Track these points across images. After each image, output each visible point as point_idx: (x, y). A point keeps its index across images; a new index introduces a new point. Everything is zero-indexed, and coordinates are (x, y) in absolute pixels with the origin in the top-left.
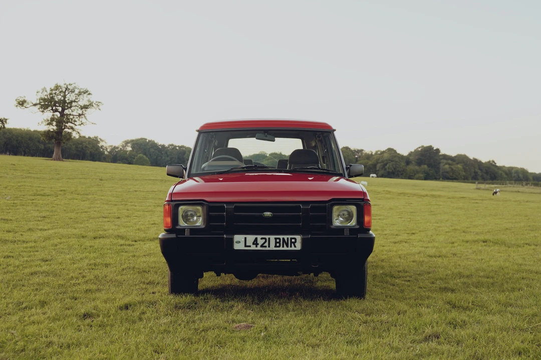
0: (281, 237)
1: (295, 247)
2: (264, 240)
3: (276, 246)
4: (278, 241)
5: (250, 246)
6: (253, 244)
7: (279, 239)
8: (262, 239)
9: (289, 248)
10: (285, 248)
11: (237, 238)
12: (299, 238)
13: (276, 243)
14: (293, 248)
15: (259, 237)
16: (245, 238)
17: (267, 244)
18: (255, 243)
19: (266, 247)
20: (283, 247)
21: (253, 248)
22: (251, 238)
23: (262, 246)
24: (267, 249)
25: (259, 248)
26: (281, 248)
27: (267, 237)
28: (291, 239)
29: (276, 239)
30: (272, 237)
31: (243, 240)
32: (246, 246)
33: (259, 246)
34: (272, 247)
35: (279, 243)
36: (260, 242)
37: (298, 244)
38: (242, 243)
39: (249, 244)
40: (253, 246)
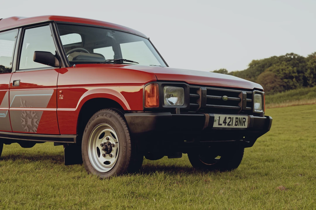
0: (239, 117)
1: (245, 126)
2: (230, 119)
3: (236, 125)
4: (237, 120)
5: (221, 125)
6: (224, 123)
8: (229, 118)
11: (216, 116)
12: (247, 117)
13: (236, 122)
14: (243, 127)
16: (219, 117)
17: (231, 123)
18: (225, 122)
19: (230, 125)
20: (239, 125)
21: (223, 126)
22: (223, 117)
23: (229, 125)
24: (231, 127)
25: (227, 126)
26: (237, 127)
27: (231, 116)
28: (243, 118)
30: (234, 116)
32: (219, 124)
33: (227, 124)
34: (234, 126)
35: (238, 122)
36: (228, 121)
37: (246, 123)
38: (217, 122)
39: (221, 122)
40: (223, 124)
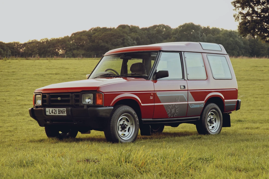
0: (60, 109)
2: (55, 111)
3: (59, 114)
5: (51, 113)
7: (59, 110)
8: (54, 110)
9: (63, 115)
10: (62, 114)
11: (47, 109)
12: (65, 109)
13: (59, 112)
14: (64, 115)
15: (53, 109)
17: (55, 113)
18: (52, 112)
19: (55, 114)
20: (61, 114)
21: (52, 114)
22: (51, 109)
24: (56, 115)
25: (54, 114)
26: (60, 114)
27: (55, 109)
28: (64, 110)
29: (58, 110)
30: (57, 109)
31: (49, 110)
32: (50, 113)
33: (53, 113)
34: (58, 114)
35: (60, 112)
36: (54, 111)
37: (65, 112)
38: (49, 112)
39: (51, 112)
40: (52, 113)
